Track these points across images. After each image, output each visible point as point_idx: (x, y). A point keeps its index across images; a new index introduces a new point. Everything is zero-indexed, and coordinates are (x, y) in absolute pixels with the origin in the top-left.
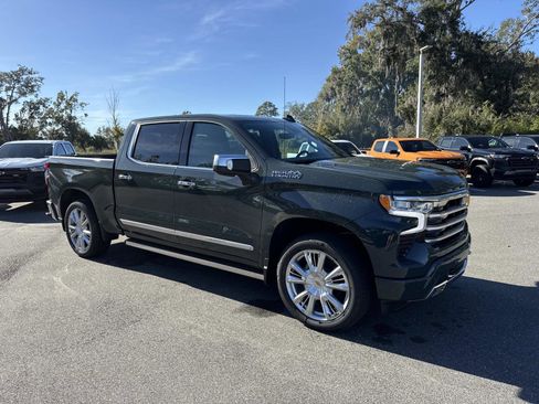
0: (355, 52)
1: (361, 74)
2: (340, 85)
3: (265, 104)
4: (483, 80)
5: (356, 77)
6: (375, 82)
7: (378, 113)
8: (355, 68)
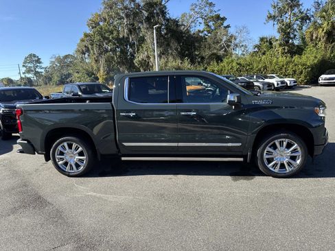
0: (99, 24)
1: (105, 38)
2: (92, 45)
3: (31, 55)
4: (180, 46)
5: (102, 40)
6: (114, 44)
7: (118, 63)
8: (100, 34)
